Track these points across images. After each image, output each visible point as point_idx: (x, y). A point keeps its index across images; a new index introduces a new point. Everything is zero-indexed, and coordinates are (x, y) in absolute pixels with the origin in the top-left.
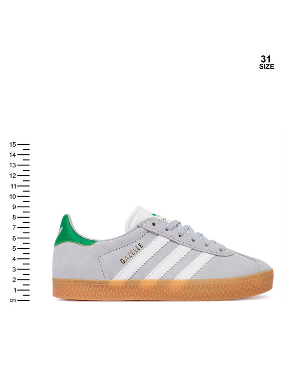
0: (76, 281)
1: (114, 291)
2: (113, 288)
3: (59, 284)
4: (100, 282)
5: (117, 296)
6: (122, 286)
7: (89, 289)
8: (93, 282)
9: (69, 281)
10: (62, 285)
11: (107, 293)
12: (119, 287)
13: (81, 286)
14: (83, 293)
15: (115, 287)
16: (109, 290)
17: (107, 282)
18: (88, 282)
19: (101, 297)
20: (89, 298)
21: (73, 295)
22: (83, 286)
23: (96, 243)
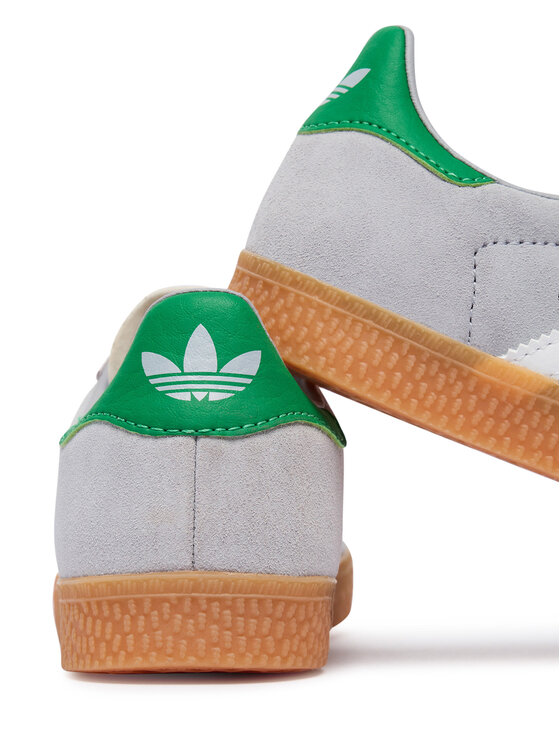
0: (346, 303)
1: (482, 403)
2: (486, 391)
3: (267, 286)
4: (444, 347)
5: (486, 430)
6: (526, 400)
7: (387, 355)
8: (418, 335)
9: (320, 290)
10: (283, 293)
11: (451, 400)
12: (512, 395)
13: (359, 328)
14: (357, 361)
15: (495, 392)
16: (465, 394)
17: (471, 359)
18: (395, 325)
19: (421, 408)
20: (372, 389)
21: (311, 353)
22: (368, 331)
23: (489, 187)
